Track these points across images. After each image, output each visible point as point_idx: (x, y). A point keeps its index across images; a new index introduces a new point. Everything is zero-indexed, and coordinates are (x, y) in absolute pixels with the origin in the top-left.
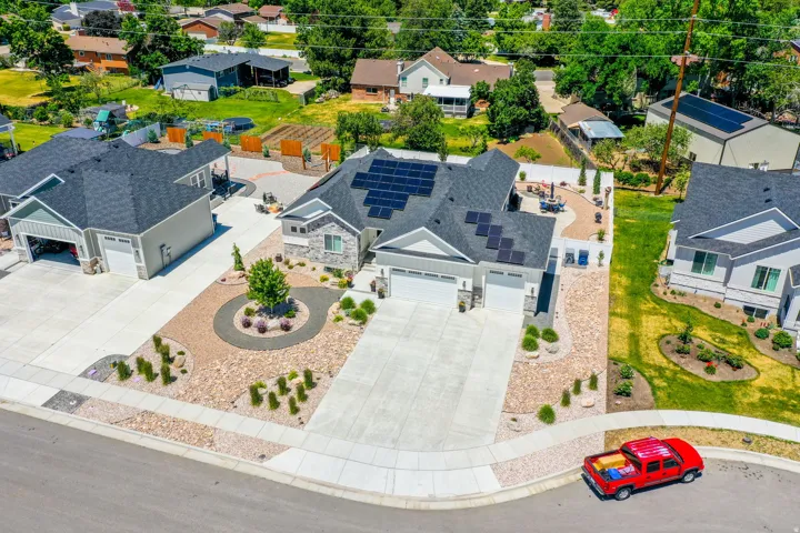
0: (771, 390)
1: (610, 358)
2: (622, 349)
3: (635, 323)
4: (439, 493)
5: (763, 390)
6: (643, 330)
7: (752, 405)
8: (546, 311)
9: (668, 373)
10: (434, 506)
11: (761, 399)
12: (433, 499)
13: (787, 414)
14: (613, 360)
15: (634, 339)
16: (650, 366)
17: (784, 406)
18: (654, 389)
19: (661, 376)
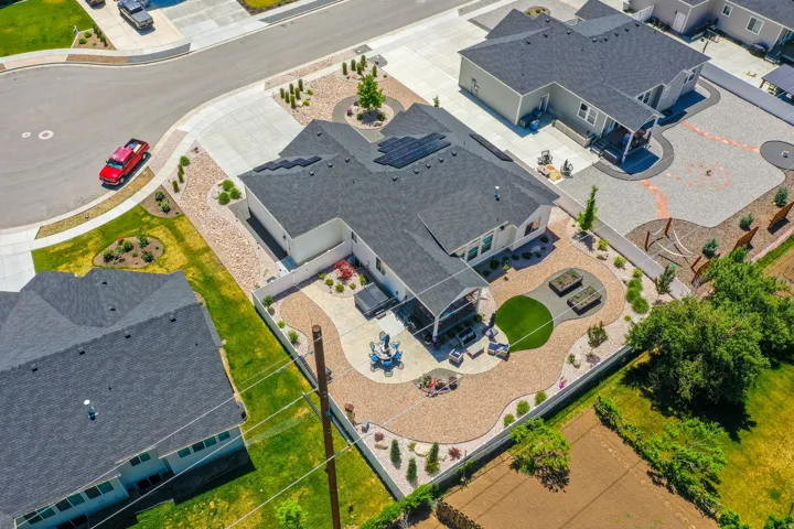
0: (83, 255)
1: (183, 215)
2: (181, 226)
3: (188, 251)
4: (195, 116)
5: (87, 252)
6: (179, 249)
7: (91, 239)
8: (248, 220)
9: (145, 227)
10: (193, 111)
11: (86, 246)
12: (197, 113)
13: (70, 245)
14: (180, 215)
15: (180, 238)
16: (158, 225)
17: (73, 249)
18: (147, 214)
19: (148, 223)
